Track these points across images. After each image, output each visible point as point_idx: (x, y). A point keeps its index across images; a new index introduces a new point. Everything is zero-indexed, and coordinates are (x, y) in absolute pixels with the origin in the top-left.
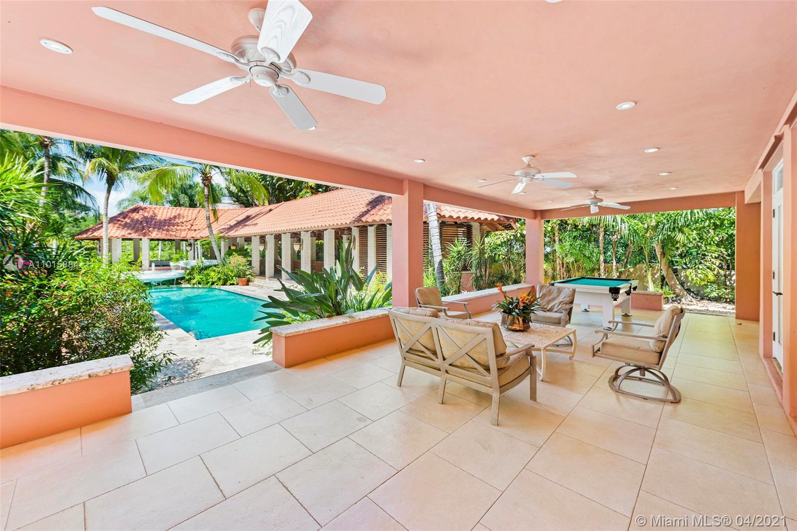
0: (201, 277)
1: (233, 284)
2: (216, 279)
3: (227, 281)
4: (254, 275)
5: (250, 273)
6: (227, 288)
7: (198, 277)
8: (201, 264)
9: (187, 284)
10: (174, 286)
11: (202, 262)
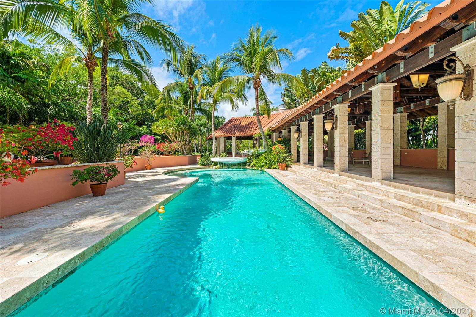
0: (256, 162)
1: (275, 168)
2: (264, 163)
3: (272, 166)
4: (292, 161)
5: (289, 159)
6: (270, 171)
7: (254, 161)
8: (256, 152)
9: (249, 166)
10: (242, 167)
11: (257, 150)
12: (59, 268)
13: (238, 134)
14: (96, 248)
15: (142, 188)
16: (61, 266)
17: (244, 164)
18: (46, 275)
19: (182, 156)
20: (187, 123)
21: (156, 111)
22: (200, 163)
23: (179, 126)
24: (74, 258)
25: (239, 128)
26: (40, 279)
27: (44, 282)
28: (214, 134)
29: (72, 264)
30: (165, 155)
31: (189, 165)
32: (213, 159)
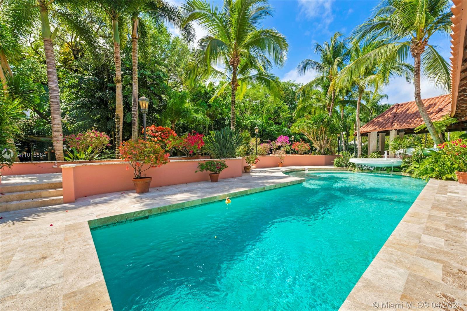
7: (414, 165)
8: (420, 152)
9: (405, 172)
10: (392, 173)
11: (422, 150)
12: (134, 213)
13: (398, 126)
14: (161, 210)
15: (247, 181)
16: (135, 212)
17: (398, 169)
18: (127, 214)
19: (318, 155)
20: (325, 120)
21: (297, 112)
22: (336, 164)
23: (315, 124)
24: (144, 211)
25: (402, 118)
26: (124, 214)
27: (126, 217)
28: (359, 130)
29: (142, 213)
30: (300, 154)
31: (326, 165)
32: (352, 160)
